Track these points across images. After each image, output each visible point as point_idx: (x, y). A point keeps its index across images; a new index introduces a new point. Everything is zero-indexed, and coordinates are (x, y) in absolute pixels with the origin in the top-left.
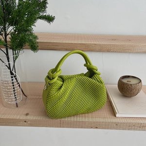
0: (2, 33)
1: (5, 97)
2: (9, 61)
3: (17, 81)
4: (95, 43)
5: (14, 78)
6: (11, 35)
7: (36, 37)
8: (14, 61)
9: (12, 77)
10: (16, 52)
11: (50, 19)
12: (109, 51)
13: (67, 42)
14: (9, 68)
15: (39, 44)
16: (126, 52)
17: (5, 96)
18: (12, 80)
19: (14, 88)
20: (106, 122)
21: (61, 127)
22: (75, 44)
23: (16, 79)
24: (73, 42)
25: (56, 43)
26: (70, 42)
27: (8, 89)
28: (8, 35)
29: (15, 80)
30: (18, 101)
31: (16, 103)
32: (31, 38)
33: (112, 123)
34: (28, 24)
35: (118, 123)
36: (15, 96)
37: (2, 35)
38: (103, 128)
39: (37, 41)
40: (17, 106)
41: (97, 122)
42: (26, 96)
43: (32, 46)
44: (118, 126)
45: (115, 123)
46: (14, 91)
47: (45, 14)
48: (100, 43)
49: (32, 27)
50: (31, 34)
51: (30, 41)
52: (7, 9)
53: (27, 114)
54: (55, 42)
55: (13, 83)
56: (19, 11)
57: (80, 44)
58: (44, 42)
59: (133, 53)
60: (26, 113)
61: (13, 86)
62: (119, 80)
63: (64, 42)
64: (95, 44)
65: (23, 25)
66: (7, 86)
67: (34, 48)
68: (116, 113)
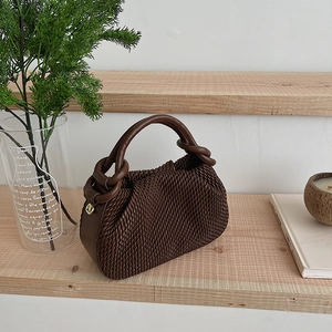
0: (15, 75)
1: (24, 227)
2: (32, 143)
3: (52, 188)
4: (240, 94)
5: (45, 182)
6: (34, 81)
7: (96, 84)
9: (40, 181)
11: (128, 39)
12: (274, 113)
13: (171, 93)
14: (33, 160)
15: (104, 99)
16: (318, 116)
17: (25, 225)
18: (41, 187)
19: (45, 206)
20: (266, 293)
21: (154, 301)
22: (191, 97)
23: (50, 184)
24: (185, 93)
25: (145, 96)
26: (178, 93)
27: (30, 209)
28: (28, 79)
29: (47, 188)
30: (55, 237)
31: (51, 242)
32: (85, 85)
33: (282, 295)
35: (298, 295)
36: (48, 223)
37: (14, 80)
38: (258, 307)
39: (100, 91)
40: (53, 248)
41: (244, 292)
42: (75, 224)
43: (87, 104)
44: (295, 303)
45: (289, 295)
46: (45, 212)
48: (253, 94)
49: (85, 59)
50: (85, 76)
51: (82, 92)
53: (75, 269)
54: (142, 92)
55: (42, 194)
57: (203, 97)
60: (72, 265)
61: (44, 200)
63: (164, 93)
64: (240, 97)
65: (63, 55)
66: (28, 202)
67: (92, 108)
68: (303, 268)
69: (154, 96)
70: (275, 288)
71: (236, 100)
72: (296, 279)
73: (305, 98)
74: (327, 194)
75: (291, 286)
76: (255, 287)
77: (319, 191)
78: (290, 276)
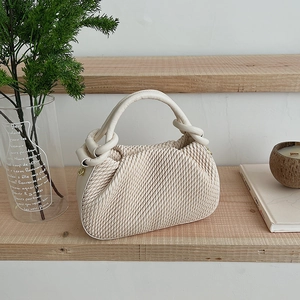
0: (7, 58)
1: (16, 198)
2: (22, 120)
3: (41, 163)
4: (210, 74)
5: (34, 157)
6: (26, 63)
7: (78, 67)
8: (34, 119)
9: (30, 154)
10: (38, 98)
11: (107, 25)
12: (240, 90)
13: (146, 74)
14: (24, 134)
15: (85, 81)
16: (280, 92)
17: (18, 196)
18: (31, 160)
19: (35, 178)
20: (239, 247)
21: (139, 260)
22: (165, 77)
23: (39, 158)
24: (159, 74)
25: (122, 77)
26: (153, 74)
27: (22, 180)
28: (19, 62)
29: (36, 162)
30: (45, 207)
31: (41, 212)
32: (67, 68)
33: (253, 247)
34: (60, 36)
35: (267, 247)
36: (38, 194)
37: (5, 63)
39: (82, 74)
40: (43, 218)
41: (220, 247)
42: (61, 196)
43: (70, 85)
46: (35, 184)
47: (96, 14)
48: (221, 74)
49: (71, 43)
50: (69, 60)
51: (67, 75)
52: (16, 7)
53: (65, 234)
54: (119, 74)
55: (32, 167)
56: (42, 10)
57: (176, 77)
58: (97, 77)
59: (294, 92)
60: (63, 231)
61: (33, 172)
62: (273, 153)
63: (140, 75)
64: (209, 77)
65: (51, 39)
66: (20, 175)
67: (75, 89)
68: (271, 224)
69: (131, 77)
70: (246, 242)
71: (206, 79)
72: (265, 233)
73: (267, 76)
74: (289, 159)
75: (261, 240)
76: (229, 242)
77: (282, 157)
78: (259, 232)
